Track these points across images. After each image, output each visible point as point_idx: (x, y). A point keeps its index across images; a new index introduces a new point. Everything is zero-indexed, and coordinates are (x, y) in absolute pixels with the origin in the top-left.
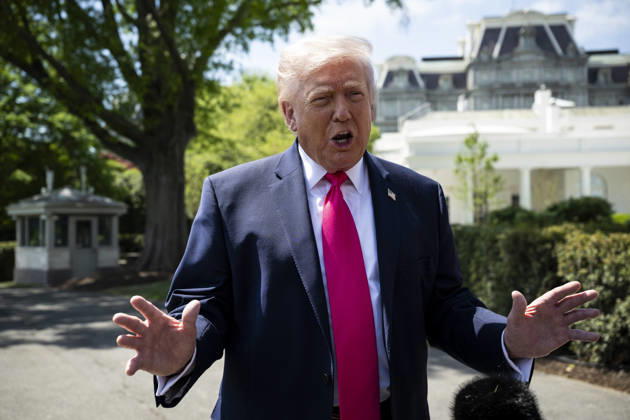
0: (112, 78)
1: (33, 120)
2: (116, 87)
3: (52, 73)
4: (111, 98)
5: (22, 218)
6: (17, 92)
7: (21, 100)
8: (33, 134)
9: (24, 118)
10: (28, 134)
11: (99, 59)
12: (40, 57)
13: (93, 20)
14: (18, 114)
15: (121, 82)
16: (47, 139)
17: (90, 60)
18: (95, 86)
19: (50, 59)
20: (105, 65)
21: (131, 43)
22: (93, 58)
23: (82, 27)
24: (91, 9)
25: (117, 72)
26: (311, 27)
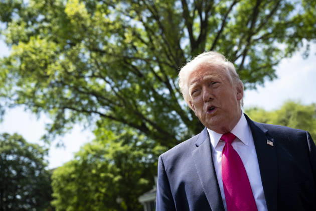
0: (178, 124)
1: (145, 152)
2: (181, 128)
3: (151, 128)
4: (179, 134)
5: (146, 203)
6: (137, 140)
7: (139, 144)
8: (146, 159)
9: (141, 152)
10: (143, 160)
11: (171, 117)
12: (144, 121)
13: (165, 99)
14: (138, 150)
15: (183, 125)
16: (153, 161)
17: (166, 118)
18: (171, 130)
19: (149, 121)
20: (174, 119)
21: (185, 105)
22: (168, 117)
23: (161, 103)
24: (164, 94)
25: (181, 121)
26: (276, 77)
